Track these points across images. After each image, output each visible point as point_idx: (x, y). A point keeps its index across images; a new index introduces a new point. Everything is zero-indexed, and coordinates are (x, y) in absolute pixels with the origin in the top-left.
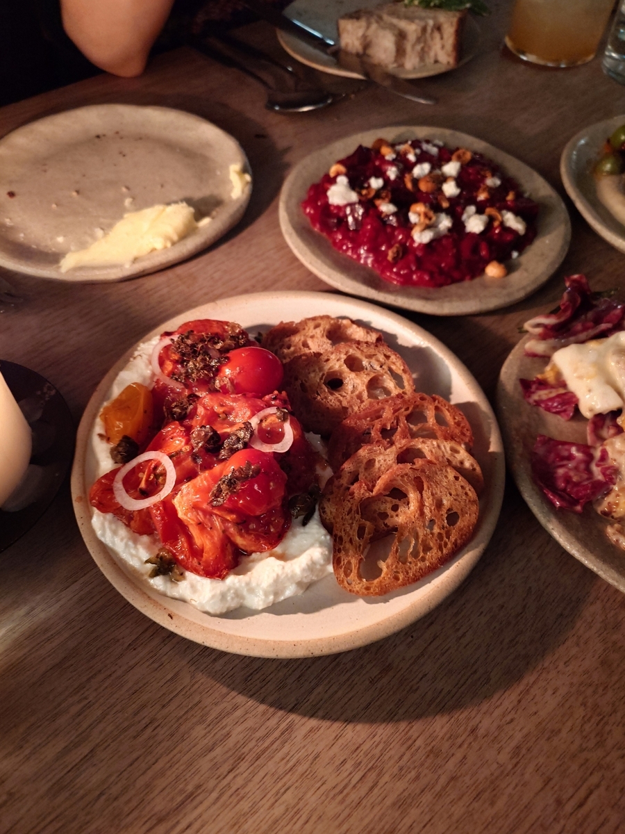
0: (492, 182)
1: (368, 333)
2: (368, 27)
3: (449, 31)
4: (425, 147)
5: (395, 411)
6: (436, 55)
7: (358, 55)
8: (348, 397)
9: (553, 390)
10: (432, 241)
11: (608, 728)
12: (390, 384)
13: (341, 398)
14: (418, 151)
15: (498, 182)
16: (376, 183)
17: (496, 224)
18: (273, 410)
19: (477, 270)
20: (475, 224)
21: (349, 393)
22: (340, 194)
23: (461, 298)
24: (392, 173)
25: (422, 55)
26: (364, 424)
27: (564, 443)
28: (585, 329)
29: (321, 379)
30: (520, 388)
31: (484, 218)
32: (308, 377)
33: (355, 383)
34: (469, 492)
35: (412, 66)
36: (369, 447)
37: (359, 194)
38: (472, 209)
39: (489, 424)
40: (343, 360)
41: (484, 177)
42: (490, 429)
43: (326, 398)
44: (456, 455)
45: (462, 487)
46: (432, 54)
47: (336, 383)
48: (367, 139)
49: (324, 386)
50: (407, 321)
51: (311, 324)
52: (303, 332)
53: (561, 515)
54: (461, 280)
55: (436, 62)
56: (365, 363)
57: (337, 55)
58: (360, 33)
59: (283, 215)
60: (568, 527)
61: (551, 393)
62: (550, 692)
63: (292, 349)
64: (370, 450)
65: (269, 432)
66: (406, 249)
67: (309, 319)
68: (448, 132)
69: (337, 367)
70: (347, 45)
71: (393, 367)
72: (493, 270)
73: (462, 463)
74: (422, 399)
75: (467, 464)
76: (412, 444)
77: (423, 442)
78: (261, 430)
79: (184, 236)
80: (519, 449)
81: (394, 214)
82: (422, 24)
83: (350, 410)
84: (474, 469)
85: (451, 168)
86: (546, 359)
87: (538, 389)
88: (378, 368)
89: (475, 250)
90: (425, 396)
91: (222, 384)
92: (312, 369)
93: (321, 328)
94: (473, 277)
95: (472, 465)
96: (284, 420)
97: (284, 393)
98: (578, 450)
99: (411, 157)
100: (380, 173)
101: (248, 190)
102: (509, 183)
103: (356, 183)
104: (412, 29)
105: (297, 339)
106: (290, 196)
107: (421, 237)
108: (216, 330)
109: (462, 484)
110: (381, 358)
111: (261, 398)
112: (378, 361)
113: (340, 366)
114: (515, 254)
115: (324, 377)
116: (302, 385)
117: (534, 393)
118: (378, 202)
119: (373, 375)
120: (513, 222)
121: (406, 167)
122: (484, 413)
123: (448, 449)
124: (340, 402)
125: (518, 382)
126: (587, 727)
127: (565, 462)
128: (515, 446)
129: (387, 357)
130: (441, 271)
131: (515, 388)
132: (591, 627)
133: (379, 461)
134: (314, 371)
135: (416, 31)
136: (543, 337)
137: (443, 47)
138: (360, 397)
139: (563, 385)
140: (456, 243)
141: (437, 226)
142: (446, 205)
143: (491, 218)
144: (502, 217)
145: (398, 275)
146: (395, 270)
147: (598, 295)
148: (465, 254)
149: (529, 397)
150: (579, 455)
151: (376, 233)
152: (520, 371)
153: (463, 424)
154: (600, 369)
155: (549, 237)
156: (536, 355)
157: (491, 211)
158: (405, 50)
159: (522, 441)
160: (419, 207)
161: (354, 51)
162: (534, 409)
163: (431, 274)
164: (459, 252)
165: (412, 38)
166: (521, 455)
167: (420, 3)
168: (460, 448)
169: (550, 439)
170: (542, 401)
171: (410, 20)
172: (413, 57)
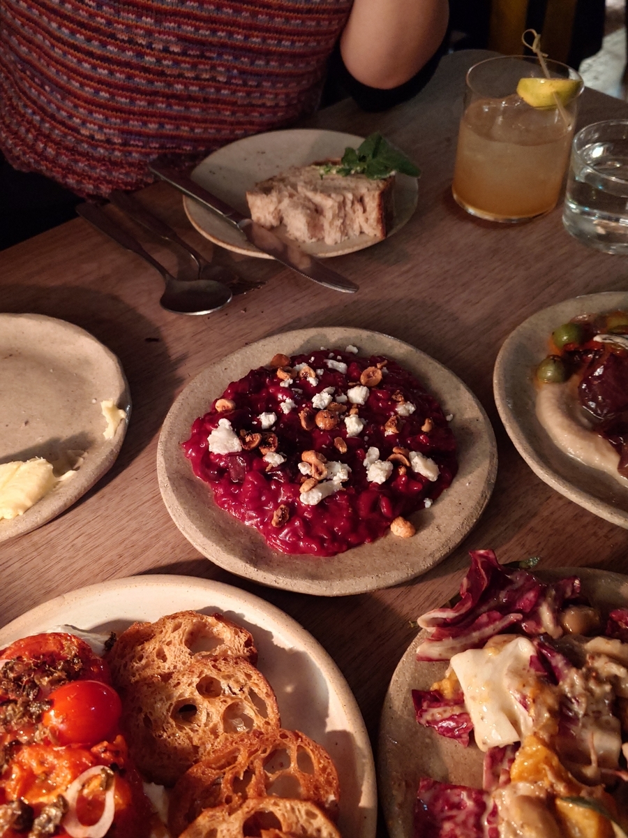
0: (404, 409)
1: (236, 633)
2: (280, 202)
3: (372, 204)
4: (331, 363)
5: (251, 753)
6: (361, 227)
7: (272, 228)
8: (200, 731)
9: (447, 708)
10: (321, 504)
12: (249, 710)
13: (192, 734)
14: (320, 372)
15: (412, 408)
16: (267, 420)
17: (402, 471)
18: (96, 770)
19: (379, 529)
20: (377, 473)
21: (203, 725)
22: (222, 440)
23: (355, 573)
24: (286, 406)
25: (344, 230)
26: (212, 774)
27: (455, 787)
28: (492, 621)
29: (168, 711)
30: (411, 703)
31: (387, 465)
32: (153, 708)
33: (210, 712)
35: (332, 242)
36: (211, 813)
37: (242, 440)
38: (374, 452)
39: (364, 765)
40: (194, 685)
41: (395, 403)
42: (363, 772)
43: (174, 735)
44: (312, 821)
46: (356, 226)
47: (187, 711)
48: (261, 354)
49: (171, 720)
50: (284, 615)
51: (170, 625)
52: (159, 637)
54: (360, 543)
55: (362, 232)
56: (224, 684)
57: (250, 235)
58: (272, 208)
59: (160, 458)
61: (445, 711)
63: (144, 662)
64: (212, 816)
65: (90, 803)
66: (294, 510)
67: (168, 617)
68: (365, 334)
69: (187, 695)
70: (259, 219)
71: (256, 690)
72: (399, 529)
73: (319, 830)
74: (284, 736)
75: (325, 833)
76: (261, 806)
77: (276, 804)
78: (81, 799)
79: (40, 499)
80: (398, 795)
81: (282, 467)
82: (340, 199)
83: (201, 750)
85: (357, 394)
86: (445, 662)
87: (429, 706)
88: (236, 690)
89: (375, 507)
90: (288, 733)
91: (43, 736)
92: (158, 697)
93: (180, 631)
94: (374, 538)
95: (330, 834)
96: (107, 787)
97: (119, 739)
98: (469, 796)
99: (313, 381)
100: (273, 407)
101: (121, 430)
102: (430, 405)
103: (242, 424)
104: (328, 204)
105: (151, 647)
106: (171, 433)
107: (310, 497)
108: (52, 646)
110: (242, 678)
111: (88, 748)
112: (237, 682)
113: (192, 693)
114: (428, 503)
115: (172, 708)
116: (147, 720)
117: (426, 711)
118: (263, 451)
119: (230, 702)
120: (422, 466)
121: (303, 393)
122: (359, 748)
123: (303, 812)
124: (190, 739)
125: (410, 696)
127: (454, 812)
128: (395, 792)
129: (249, 676)
130: (333, 536)
131: (406, 706)
133: (222, 831)
134: (161, 700)
135: (332, 207)
136: (437, 638)
137: (367, 220)
138: (214, 732)
139: (459, 700)
140: (353, 500)
141: (328, 479)
142: (343, 450)
143: (397, 464)
144: (409, 460)
145: (283, 542)
146: (281, 536)
147: (514, 566)
148: (363, 513)
149: (421, 716)
150: (469, 804)
151: (259, 491)
152: (414, 678)
153: (329, 770)
154: (495, 690)
155: (470, 477)
156: (430, 660)
157: (397, 453)
158: (322, 226)
159: (404, 783)
160: (309, 456)
161: (268, 224)
162: (428, 732)
163: (321, 542)
164: (356, 511)
165: (329, 214)
166: (401, 806)
167: (338, 172)
168: (317, 812)
169: (435, 782)
170: (436, 722)
171: (326, 191)
172: (333, 233)
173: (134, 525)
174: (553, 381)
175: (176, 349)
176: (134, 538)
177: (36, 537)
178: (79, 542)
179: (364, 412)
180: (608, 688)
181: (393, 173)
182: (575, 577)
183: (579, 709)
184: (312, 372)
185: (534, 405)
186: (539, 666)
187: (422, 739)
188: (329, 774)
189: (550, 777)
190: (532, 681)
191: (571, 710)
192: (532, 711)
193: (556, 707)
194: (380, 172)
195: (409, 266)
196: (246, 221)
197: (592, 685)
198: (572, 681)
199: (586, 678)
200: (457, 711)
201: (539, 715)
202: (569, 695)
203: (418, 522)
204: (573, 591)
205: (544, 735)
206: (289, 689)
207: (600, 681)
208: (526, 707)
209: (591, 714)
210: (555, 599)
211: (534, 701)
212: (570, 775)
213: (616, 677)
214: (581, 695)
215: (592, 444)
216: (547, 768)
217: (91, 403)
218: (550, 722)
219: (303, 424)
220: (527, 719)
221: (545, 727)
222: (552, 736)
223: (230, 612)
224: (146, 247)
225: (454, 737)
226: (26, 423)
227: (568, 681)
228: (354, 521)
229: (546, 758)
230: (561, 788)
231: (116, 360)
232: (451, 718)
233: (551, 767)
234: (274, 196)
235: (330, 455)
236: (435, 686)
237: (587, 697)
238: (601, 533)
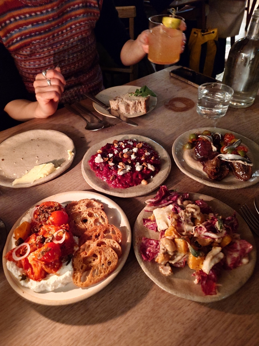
0: (147, 154)
1: (99, 204)
2: (118, 103)
3: (143, 103)
4: (129, 142)
5: (100, 230)
7: (116, 110)
8: (88, 225)
9: (151, 222)
10: (123, 175)
11: (149, 330)
12: (101, 221)
13: (86, 225)
14: (126, 144)
15: (149, 154)
16: (111, 155)
17: (145, 168)
18: (61, 230)
19: (138, 182)
20: (138, 168)
21: (89, 224)
22: (98, 160)
23: (131, 192)
24: (116, 152)
25: (135, 110)
26: (90, 234)
27: (151, 240)
28: (165, 203)
29: (80, 220)
30: (142, 222)
31: (141, 166)
32: (76, 219)
33: (91, 220)
34: (115, 256)
35: (132, 114)
36: (89, 241)
37: (104, 160)
38: (138, 163)
39: (129, 233)
40: (87, 214)
41: (145, 152)
42: (128, 235)
43: (81, 225)
44: (114, 244)
45: (113, 254)
46: (139, 110)
47: (85, 221)
48: (110, 141)
49: (81, 222)
50: (111, 200)
51: (82, 202)
52: (79, 204)
53: (145, 262)
54: (133, 186)
55: (140, 112)
56: (95, 214)
57: (110, 112)
58: (116, 105)
59: (82, 165)
60: (147, 266)
62: (134, 318)
63: (75, 210)
64: (89, 242)
65: (59, 237)
66: (116, 177)
67: (82, 200)
68: (139, 136)
69: (85, 216)
70: (113, 108)
71: (102, 216)
72: (143, 182)
73: (116, 246)
74: (109, 226)
75: (117, 247)
76: (102, 240)
77: (105, 240)
78: (57, 236)
79: (50, 173)
80: (137, 241)
81: (113, 166)
82: (134, 102)
83: (88, 229)
84: (119, 248)
85: (135, 150)
86: (152, 212)
87: (147, 222)
88: (98, 216)
89: (137, 176)
90: (110, 225)
91: (48, 222)
92: (78, 217)
93: (85, 203)
94: (137, 185)
95: (118, 247)
96: (64, 233)
97: (67, 225)
98: (155, 242)
99: (123, 146)
100: (112, 152)
101: (72, 158)
102: (155, 153)
103: (103, 155)
104: (131, 103)
105: (77, 207)
106: (85, 159)
107: (120, 173)
108: (52, 204)
109: (113, 253)
110: (99, 213)
111: (60, 226)
112: (98, 214)
113: (86, 216)
114: (152, 177)
115: (81, 219)
116: (75, 222)
117: (146, 223)
118: (109, 162)
119: (96, 218)
120: (151, 167)
121: (121, 149)
122: (128, 230)
123: (112, 242)
124: (85, 227)
125: (142, 220)
126: (143, 330)
127: (151, 246)
128: (136, 240)
129: (101, 213)
130: (126, 183)
131: (141, 222)
132: (151, 298)
133: (92, 246)
134: (79, 217)
135: (132, 104)
136: (150, 205)
137: (142, 108)
138: (92, 225)
139: (155, 221)
140: (131, 175)
141: (126, 170)
142: (130, 162)
143: (144, 166)
144: (147, 166)
145: (113, 185)
146: (112, 183)
147: (172, 191)
148: (134, 178)
149: (145, 224)
150: (155, 243)
151: (107, 172)
152: (144, 216)
153: (119, 234)
154: (163, 216)
155: (163, 171)
156: (148, 211)
157: (144, 164)
158: (129, 109)
159: (139, 239)
160: (121, 164)
161: (115, 109)
162: (146, 228)
163: (122, 184)
164: (132, 177)
165: (131, 106)
166: (137, 243)
167: (134, 95)
168: (115, 242)
169: (147, 238)
170: (148, 226)
171: (131, 100)
172: (132, 111)
173: (75, 181)
174: (189, 149)
175: (88, 140)
176: (75, 184)
177: (49, 183)
178: (60, 185)
179: (136, 154)
180: (190, 214)
181: (149, 96)
182: (188, 193)
183: (183, 219)
184: (123, 144)
185: (183, 154)
186: (174, 210)
187: (144, 230)
188: (119, 235)
189: (174, 234)
190: (171, 213)
191: (180, 219)
192: (171, 220)
193: (177, 218)
194: (145, 95)
195: (153, 121)
196: (109, 108)
197: (186, 213)
198: (182, 213)
199: (185, 212)
200: (154, 223)
201: (172, 220)
202: (180, 216)
203: (148, 181)
204: (187, 197)
205: (174, 225)
206: (111, 217)
207: (188, 213)
208: (169, 219)
209: (186, 221)
210: (182, 198)
211: (171, 217)
212: (179, 234)
213: (193, 212)
214: (183, 216)
215: (197, 164)
216: (173, 232)
217: (65, 152)
218: (175, 222)
219: (120, 156)
220: (169, 221)
221: (174, 223)
222: (175, 225)
223: (98, 200)
224: (82, 115)
225: (153, 229)
226: (48, 156)
227: (181, 213)
228: (132, 180)
229: (173, 230)
230: (176, 236)
231: (72, 141)
232: (152, 224)
233: (174, 232)
234: (117, 101)
235: (127, 164)
236: (149, 218)
237: (185, 217)
238: (198, 186)
